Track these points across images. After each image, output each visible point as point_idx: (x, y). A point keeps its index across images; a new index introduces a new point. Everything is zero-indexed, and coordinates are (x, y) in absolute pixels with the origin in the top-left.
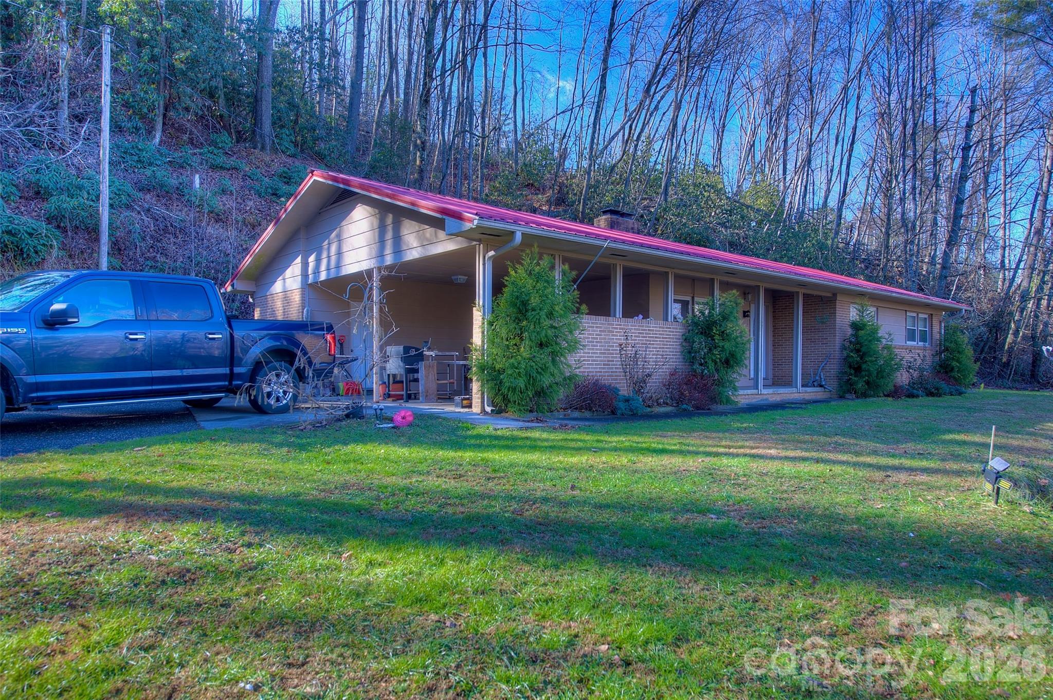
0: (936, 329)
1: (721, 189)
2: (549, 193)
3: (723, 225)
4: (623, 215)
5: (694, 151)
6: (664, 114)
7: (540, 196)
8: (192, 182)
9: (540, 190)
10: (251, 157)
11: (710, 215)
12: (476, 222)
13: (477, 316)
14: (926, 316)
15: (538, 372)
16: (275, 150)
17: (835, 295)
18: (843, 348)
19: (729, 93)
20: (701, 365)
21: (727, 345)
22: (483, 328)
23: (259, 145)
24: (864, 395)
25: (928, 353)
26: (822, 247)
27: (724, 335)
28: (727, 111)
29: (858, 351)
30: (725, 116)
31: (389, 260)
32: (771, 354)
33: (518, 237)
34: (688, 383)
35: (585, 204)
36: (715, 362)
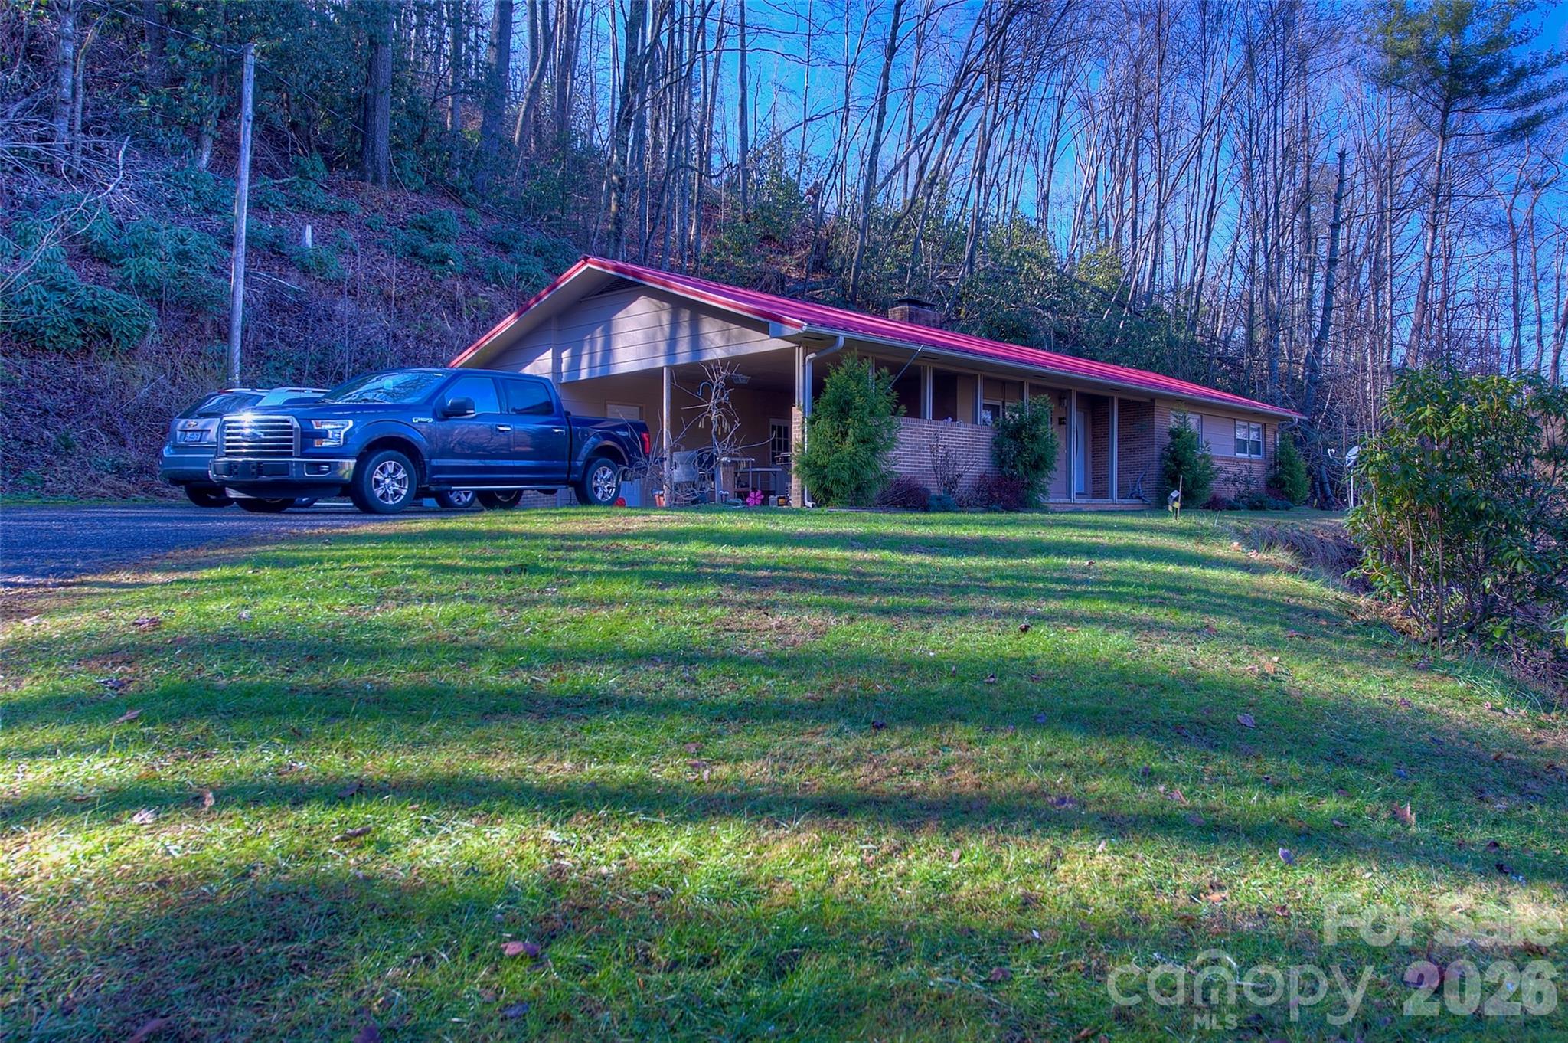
0: (1270, 438)
1: (1046, 259)
2: (800, 253)
3: (1048, 308)
5: (1010, 198)
6: (967, 139)
7: (787, 257)
8: (300, 235)
9: (788, 248)
10: (361, 195)
11: (1032, 294)
12: (805, 328)
13: (797, 414)
14: (1259, 426)
15: (862, 467)
16: (394, 184)
17: (1153, 400)
18: (1162, 457)
19: (1058, 118)
20: (1012, 467)
21: (1036, 447)
22: (803, 426)
23: (370, 176)
25: (1260, 467)
26: (1171, 342)
27: (1033, 437)
28: (1056, 142)
29: (1174, 459)
30: (1054, 151)
31: (683, 356)
32: (1090, 464)
33: (841, 341)
34: (999, 486)
35: (857, 272)
36: (1024, 464)
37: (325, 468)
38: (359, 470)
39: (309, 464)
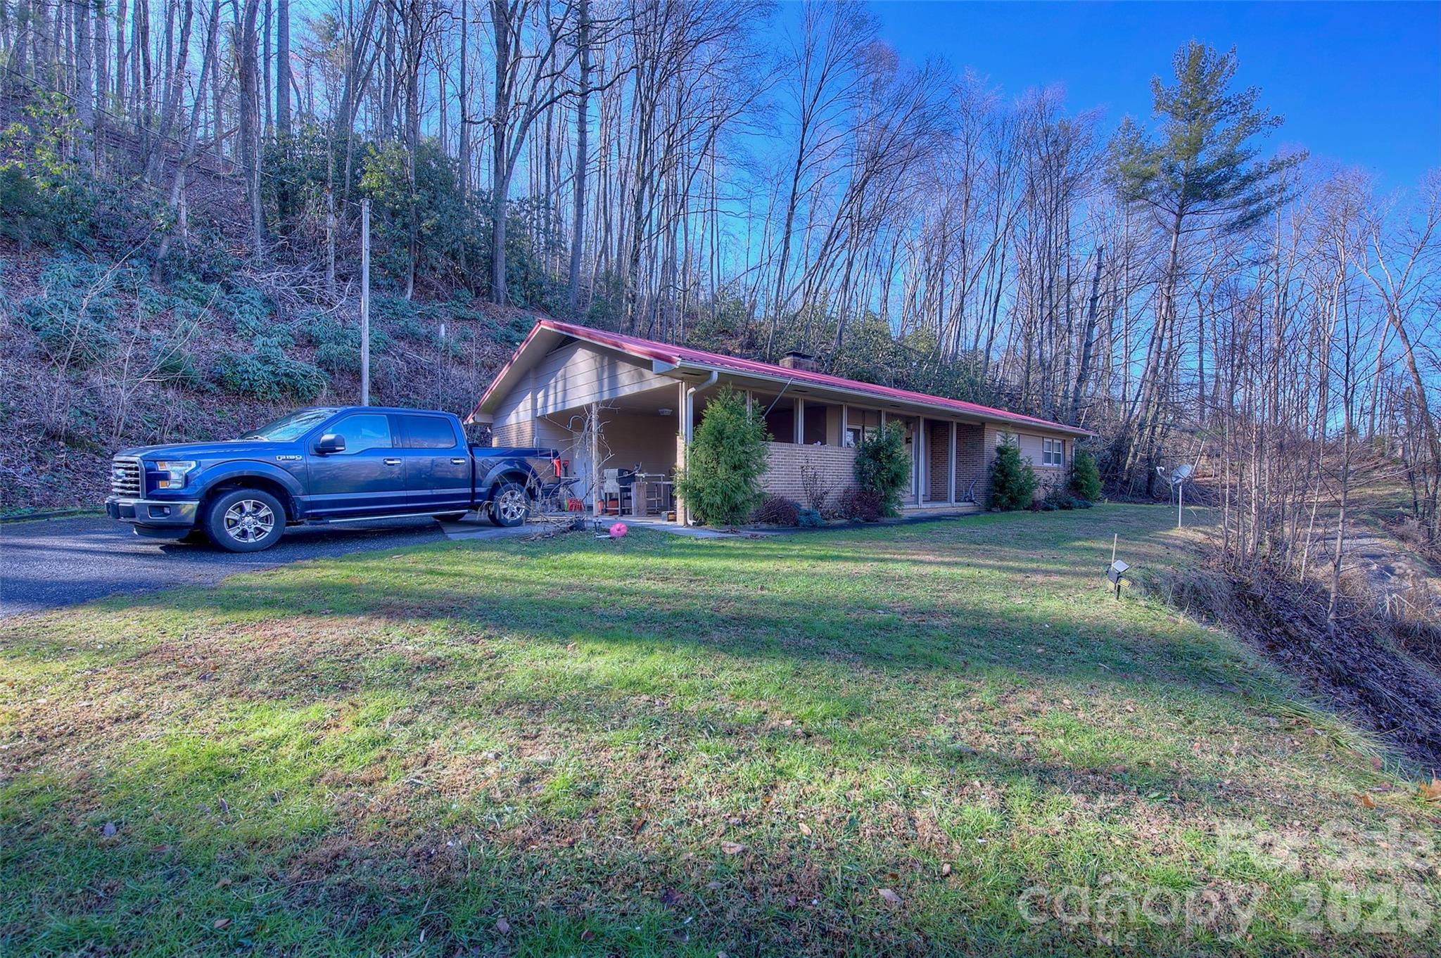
0: (1068, 452)
1: (887, 334)
2: (741, 338)
3: (889, 364)
4: (804, 357)
5: (864, 302)
6: (839, 270)
7: (733, 341)
8: (438, 331)
9: (734, 335)
10: (488, 309)
11: (878, 357)
12: (679, 363)
13: (681, 444)
14: (1060, 442)
15: (732, 491)
16: (508, 303)
17: (983, 424)
18: (991, 469)
19: (894, 253)
20: (870, 483)
21: (893, 467)
22: (685, 453)
23: (495, 299)
24: (1008, 509)
25: (1061, 473)
26: (972, 383)
27: (890, 457)
28: (892, 267)
29: (1002, 471)
30: (891, 272)
31: (606, 396)
32: (929, 473)
33: (715, 376)
34: (860, 499)
35: (772, 348)
36: (883, 482)
37: (166, 510)
38: (203, 512)
39: (151, 506)
